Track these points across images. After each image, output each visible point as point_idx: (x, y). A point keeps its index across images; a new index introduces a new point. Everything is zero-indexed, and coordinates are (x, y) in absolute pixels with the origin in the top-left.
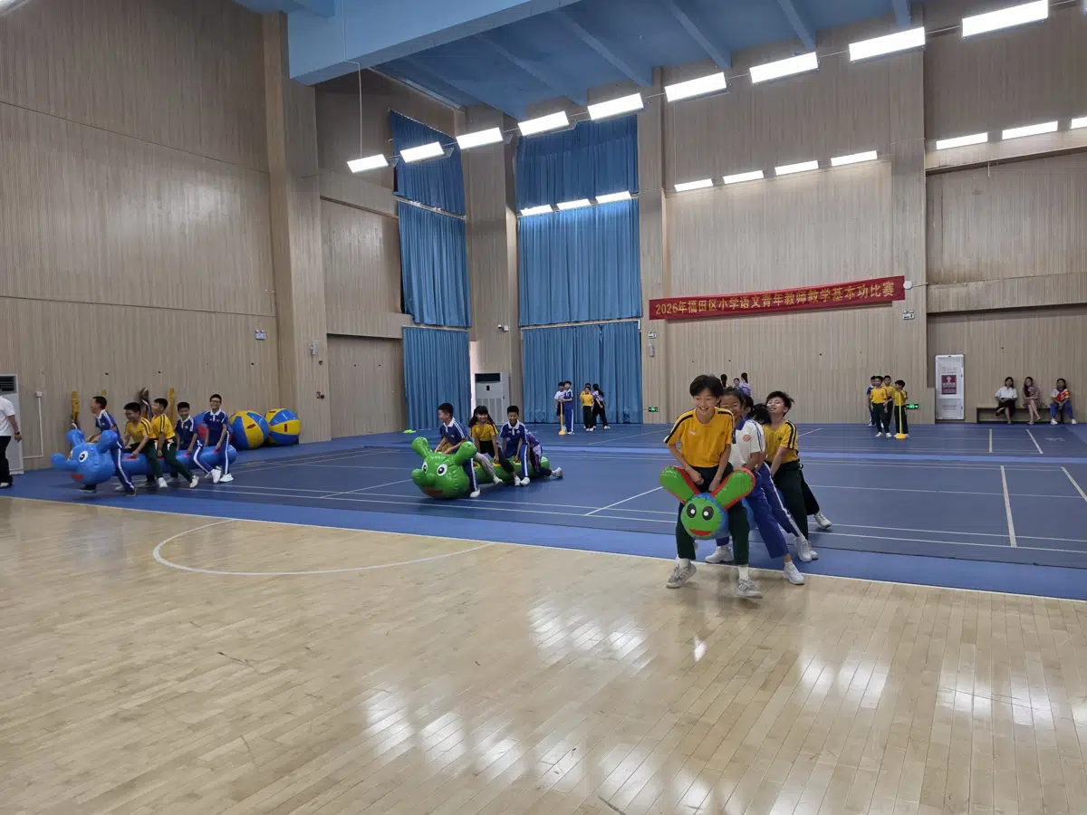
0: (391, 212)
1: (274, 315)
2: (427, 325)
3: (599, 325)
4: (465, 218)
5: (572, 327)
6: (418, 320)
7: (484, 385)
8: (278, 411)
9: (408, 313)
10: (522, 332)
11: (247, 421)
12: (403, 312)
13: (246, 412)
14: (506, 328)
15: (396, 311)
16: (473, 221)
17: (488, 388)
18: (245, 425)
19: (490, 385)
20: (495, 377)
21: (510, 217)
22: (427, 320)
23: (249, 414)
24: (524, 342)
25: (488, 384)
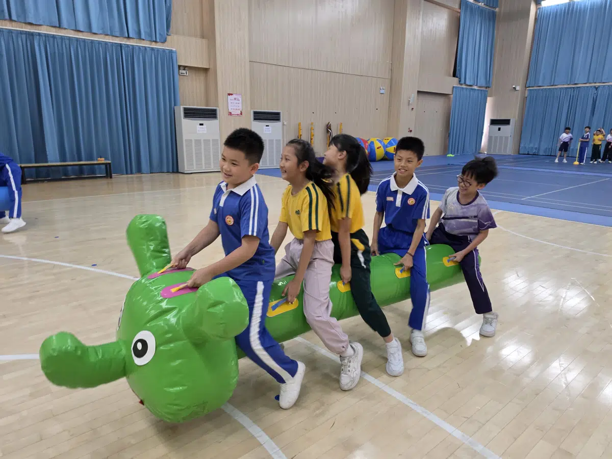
0: (456, 7)
1: (390, 78)
2: (467, 85)
3: (595, 87)
4: (497, 10)
5: (571, 88)
6: (463, 81)
7: (497, 127)
8: (390, 139)
9: (457, 77)
10: (527, 92)
11: (377, 144)
12: (454, 75)
13: (376, 139)
14: (518, 88)
15: (450, 76)
16: (502, 12)
17: (499, 129)
18: (376, 147)
19: (502, 127)
20: (507, 122)
21: (533, 8)
22: (468, 82)
23: (377, 140)
24: (528, 98)
25: (500, 127)
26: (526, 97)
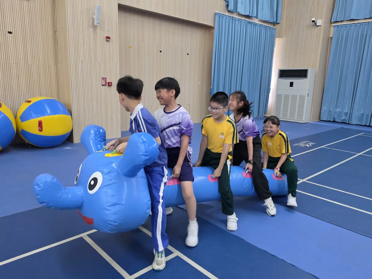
2: (239, 15)
7: (288, 81)
10: (332, 29)
14: (319, 23)
17: (291, 84)
22: (241, 10)
24: (333, 39)
25: (292, 81)
26: (331, 38)
